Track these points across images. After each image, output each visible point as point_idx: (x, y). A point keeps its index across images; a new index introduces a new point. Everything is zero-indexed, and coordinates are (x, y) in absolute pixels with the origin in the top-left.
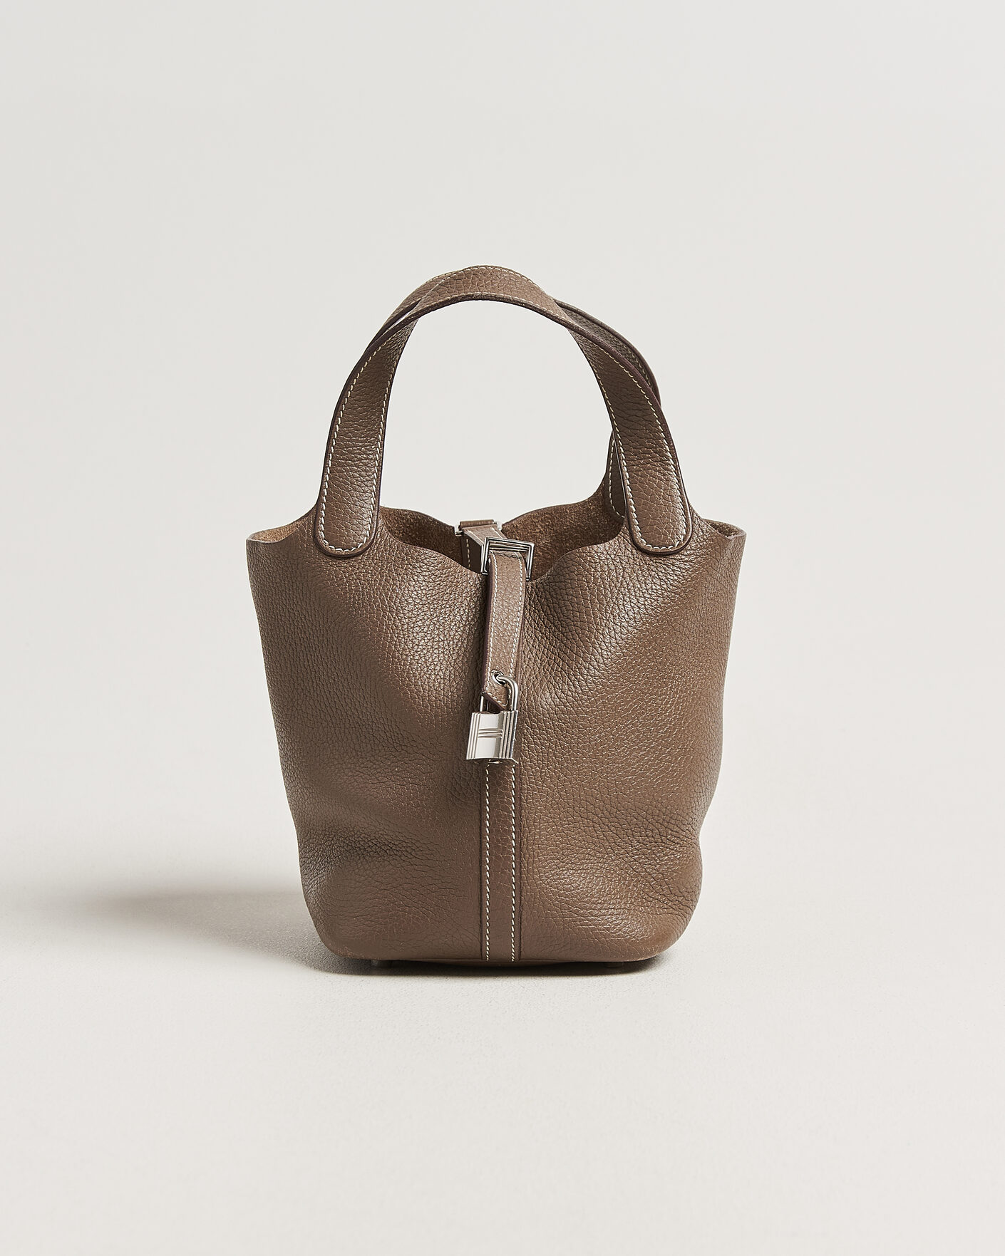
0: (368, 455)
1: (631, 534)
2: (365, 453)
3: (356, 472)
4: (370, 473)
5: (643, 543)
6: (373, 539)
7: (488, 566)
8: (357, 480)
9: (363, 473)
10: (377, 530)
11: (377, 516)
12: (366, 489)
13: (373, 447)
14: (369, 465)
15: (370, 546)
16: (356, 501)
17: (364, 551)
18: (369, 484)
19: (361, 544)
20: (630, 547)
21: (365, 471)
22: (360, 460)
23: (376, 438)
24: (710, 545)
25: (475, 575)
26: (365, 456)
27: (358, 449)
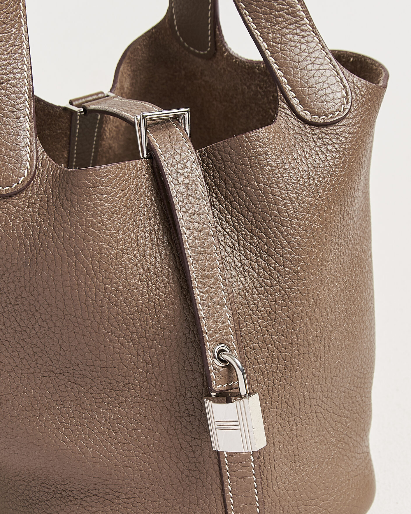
0: (15, 74)
1: (292, 108)
2: (11, 73)
3: (4, 96)
4: (21, 95)
5: (308, 116)
6: (35, 171)
7: (150, 148)
8: (7, 105)
9: (13, 96)
10: (37, 159)
11: (36, 143)
12: (19, 114)
13: (19, 64)
14: (19, 86)
15: (32, 179)
16: (9, 129)
17: (27, 186)
18: (21, 107)
19: (22, 178)
20: (295, 123)
21: (15, 93)
22: (7, 81)
23: (21, 54)
24: (369, 99)
25: (139, 162)
26: (12, 76)
27: (3, 69)
